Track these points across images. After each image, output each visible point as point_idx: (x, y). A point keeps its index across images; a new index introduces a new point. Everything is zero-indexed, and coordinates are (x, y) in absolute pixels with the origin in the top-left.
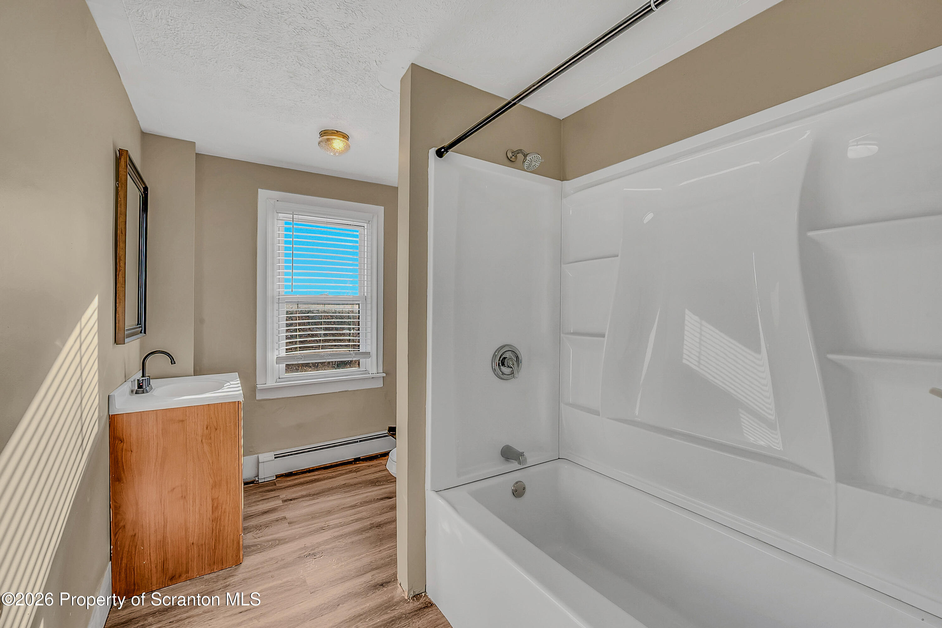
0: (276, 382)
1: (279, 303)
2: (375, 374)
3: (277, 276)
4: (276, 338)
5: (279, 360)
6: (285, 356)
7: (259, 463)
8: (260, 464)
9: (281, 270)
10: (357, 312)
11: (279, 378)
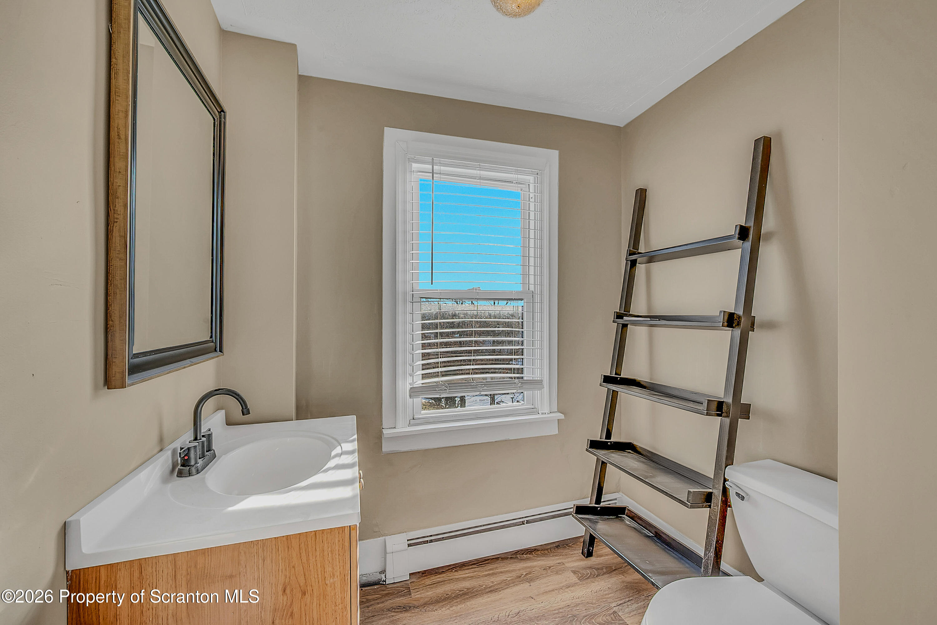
0: (410, 425)
1: (413, 302)
2: (548, 414)
3: (410, 271)
4: (409, 357)
5: (414, 392)
6: (421, 385)
7: (387, 553)
8: (387, 555)
9: (414, 251)
10: (520, 315)
11: (413, 419)
